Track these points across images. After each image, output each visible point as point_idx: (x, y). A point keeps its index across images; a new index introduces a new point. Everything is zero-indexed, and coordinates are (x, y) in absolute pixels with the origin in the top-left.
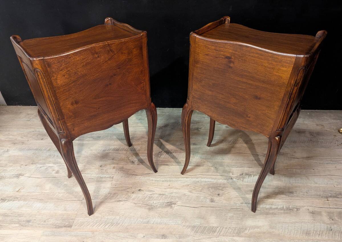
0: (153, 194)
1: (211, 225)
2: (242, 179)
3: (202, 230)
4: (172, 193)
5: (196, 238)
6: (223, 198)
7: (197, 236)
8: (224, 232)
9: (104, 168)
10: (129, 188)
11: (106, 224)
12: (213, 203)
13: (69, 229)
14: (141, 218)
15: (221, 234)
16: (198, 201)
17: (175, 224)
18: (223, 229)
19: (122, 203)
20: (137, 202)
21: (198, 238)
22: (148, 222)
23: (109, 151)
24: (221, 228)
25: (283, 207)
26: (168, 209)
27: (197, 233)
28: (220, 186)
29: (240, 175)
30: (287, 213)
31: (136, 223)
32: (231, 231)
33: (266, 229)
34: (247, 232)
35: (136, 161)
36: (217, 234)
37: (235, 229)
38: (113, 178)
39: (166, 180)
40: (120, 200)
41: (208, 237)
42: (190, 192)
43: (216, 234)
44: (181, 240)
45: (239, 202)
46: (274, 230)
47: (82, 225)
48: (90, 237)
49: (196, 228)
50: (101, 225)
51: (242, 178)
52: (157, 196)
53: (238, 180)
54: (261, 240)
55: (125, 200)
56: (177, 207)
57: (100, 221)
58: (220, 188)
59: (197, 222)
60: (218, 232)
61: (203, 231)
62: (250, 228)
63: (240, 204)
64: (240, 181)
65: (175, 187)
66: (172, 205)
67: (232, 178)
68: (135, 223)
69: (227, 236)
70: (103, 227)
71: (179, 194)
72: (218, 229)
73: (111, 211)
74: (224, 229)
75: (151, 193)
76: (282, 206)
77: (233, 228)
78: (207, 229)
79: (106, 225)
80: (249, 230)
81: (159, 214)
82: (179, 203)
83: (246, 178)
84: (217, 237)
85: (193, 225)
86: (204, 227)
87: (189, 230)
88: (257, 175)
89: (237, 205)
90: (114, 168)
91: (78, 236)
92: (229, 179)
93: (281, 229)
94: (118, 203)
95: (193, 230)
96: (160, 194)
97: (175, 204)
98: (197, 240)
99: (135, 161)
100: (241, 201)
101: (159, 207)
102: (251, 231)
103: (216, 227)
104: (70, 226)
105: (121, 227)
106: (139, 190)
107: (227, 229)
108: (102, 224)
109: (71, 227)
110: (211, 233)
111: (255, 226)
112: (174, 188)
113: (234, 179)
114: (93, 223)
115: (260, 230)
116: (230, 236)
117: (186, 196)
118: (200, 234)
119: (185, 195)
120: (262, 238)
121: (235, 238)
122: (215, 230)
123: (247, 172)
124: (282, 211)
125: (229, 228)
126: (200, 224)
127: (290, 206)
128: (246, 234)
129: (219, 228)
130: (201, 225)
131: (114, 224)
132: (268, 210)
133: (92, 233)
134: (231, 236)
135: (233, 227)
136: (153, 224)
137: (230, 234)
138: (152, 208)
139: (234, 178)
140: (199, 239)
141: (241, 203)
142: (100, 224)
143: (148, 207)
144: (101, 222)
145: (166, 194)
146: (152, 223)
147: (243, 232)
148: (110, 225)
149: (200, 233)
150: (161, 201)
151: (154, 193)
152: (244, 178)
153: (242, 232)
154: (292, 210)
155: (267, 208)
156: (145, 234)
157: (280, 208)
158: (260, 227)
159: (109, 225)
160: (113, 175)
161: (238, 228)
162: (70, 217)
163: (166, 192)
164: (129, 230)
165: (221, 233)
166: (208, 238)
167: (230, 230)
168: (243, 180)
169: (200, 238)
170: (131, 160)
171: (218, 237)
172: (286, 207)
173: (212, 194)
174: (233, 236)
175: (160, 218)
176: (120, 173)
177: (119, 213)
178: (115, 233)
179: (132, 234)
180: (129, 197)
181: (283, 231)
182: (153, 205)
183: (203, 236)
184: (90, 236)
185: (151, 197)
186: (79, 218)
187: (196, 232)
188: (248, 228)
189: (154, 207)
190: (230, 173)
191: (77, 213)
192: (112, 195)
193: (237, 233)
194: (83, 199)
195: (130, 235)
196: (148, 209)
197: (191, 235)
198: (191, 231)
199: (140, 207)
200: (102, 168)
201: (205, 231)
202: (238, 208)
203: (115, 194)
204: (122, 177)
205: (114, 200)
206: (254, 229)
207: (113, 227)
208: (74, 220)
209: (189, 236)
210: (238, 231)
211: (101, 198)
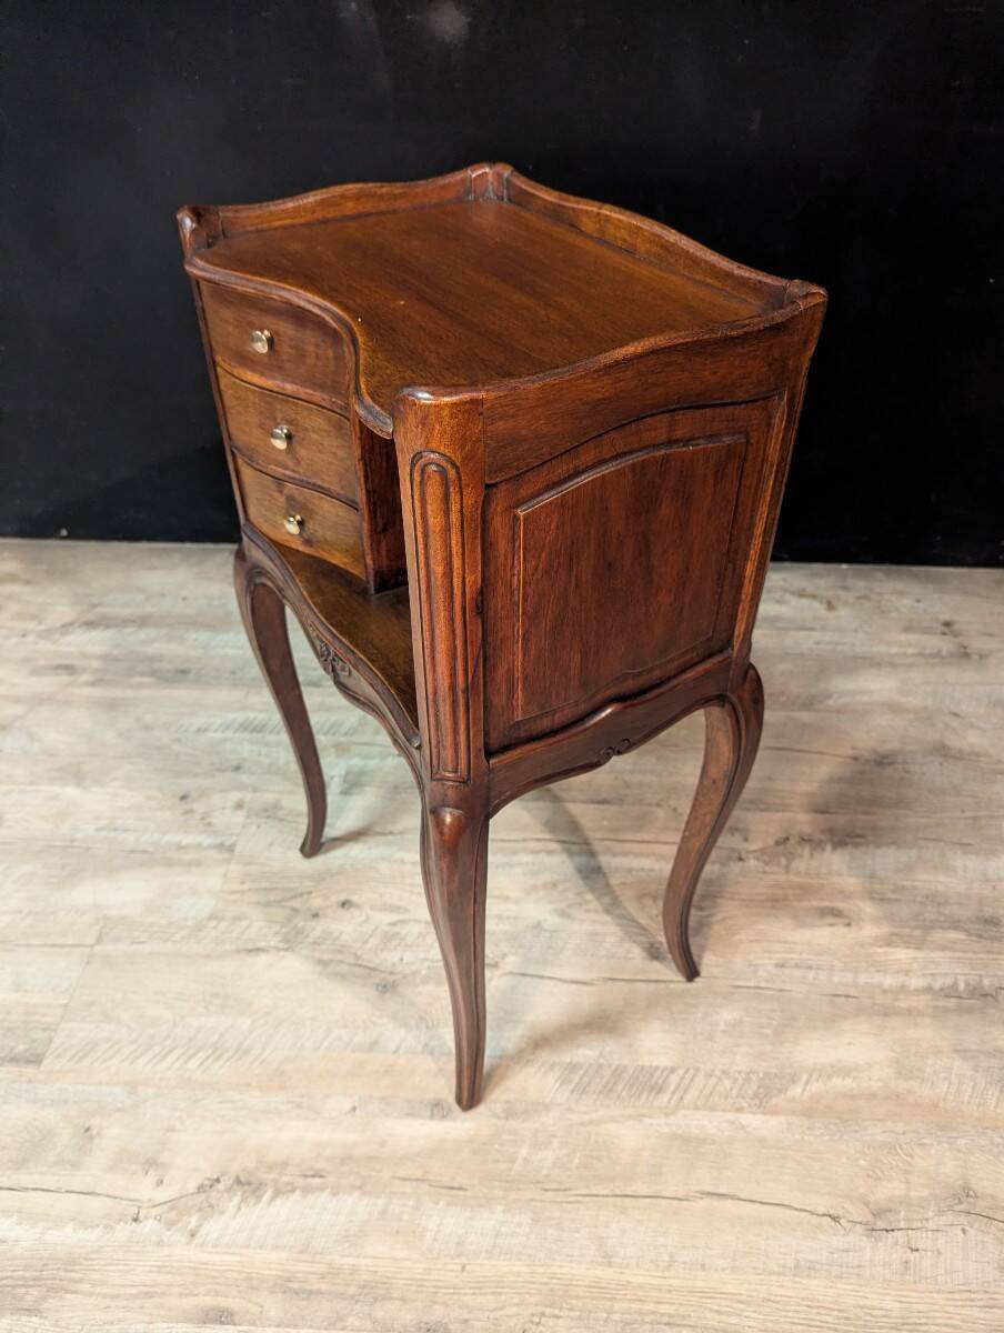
0: (402, 921)
1: (646, 1061)
2: (783, 861)
3: (605, 1080)
5: (575, 1118)
7: (584, 1108)
8: (701, 1092)
9: (195, 806)
10: (301, 895)
11: (191, 1051)
12: (656, 964)
13: (29, 1071)
14: (345, 1026)
15: (685, 1102)
16: (592, 955)
18: (694, 1076)
19: (263, 958)
20: (330, 956)
21: (586, 1118)
22: (374, 1046)
23: (223, 732)
24: (686, 1072)
25: (955, 985)
27: (584, 1097)
29: (776, 842)
30: (970, 1010)
31: (322, 1047)
32: (731, 1089)
33: (879, 1080)
34: (796, 1091)
36: (669, 1100)
37: (748, 1080)
38: (231, 849)
40: (261, 944)
41: (631, 1111)
42: (563, 914)
43: (664, 1098)
44: (513, 1123)
45: (770, 959)
46: (914, 1085)
47: (86, 1055)
48: (119, 1110)
49: (581, 1072)
50: (168, 1053)
51: (784, 855)
52: (417, 928)
53: (767, 863)
54: (857, 1128)
55: (281, 945)
56: (506, 978)
57: (167, 1037)
59: (585, 1048)
60: (674, 1091)
61: (609, 1086)
62: (811, 1076)
63: (771, 968)
64: (776, 869)
67: (743, 857)
68: (319, 1047)
69: (712, 1109)
70: (177, 1065)
71: (512, 921)
72: (674, 1079)
73: (216, 995)
74: (700, 1079)
75: (393, 918)
76: (949, 981)
77: (740, 1072)
79: (191, 1057)
80: (807, 1083)
81: (425, 1011)
82: (512, 962)
83: (801, 856)
84: (667, 1115)
85: (568, 1060)
86: (613, 1068)
87: (551, 1080)
88: (846, 845)
89: (761, 973)
90: (239, 806)
91: (66, 1101)
92: (730, 858)
93: (945, 1078)
94: (250, 959)
95: (565, 1081)
97: (494, 965)
98: (582, 1124)
99: (332, 778)
100: (779, 956)
102: (817, 1086)
103: (665, 1069)
104: (35, 1060)
105: (257, 1064)
106: (343, 904)
107: (714, 1080)
108: (172, 1050)
109: (40, 1061)
110: (645, 1095)
111: (833, 1067)
113: (752, 863)
114: (134, 1047)
115: (854, 1085)
116: (723, 1110)
117: (545, 930)
118: (595, 1101)
119: (538, 927)
120: (863, 1120)
121: (745, 1119)
122: (661, 1081)
123: (805, 829)
124: (951, 1003)
125: (724, 1072)
127: (986, 982)
128: (793, 1100)
129: (681, 1072)
130: (602, 1061)
131: (227, 1051)
132: (889, 995)
133: (129, 1092)
134: (729, 1111)
135: (740, 1068)
136: (395, 1052)
137: (726, 1098)
138: (394, 981)
139: (751, 856)
140: (591, 1123)
141: (777, 966)
142: (167, 1050)
143: (377, 978)
144: (168, 1042)
146: (393, 1048)
147: (780, 1091)
148: (208, 1058)
149: (594, 1097)
151: (405, 916)
152: (791, 856)
153: (775, 1092)
154: (992, 996)
155: (886, 987)
156: (357, 1097)
157: (941, 989)
158: (855, 1069)
159: (202, 1055)
160: (234, 838)
161: (761, 1075)
162: (35, 1017)
164: (290, 1077)
165: (688, 1097)
166: (630, 1117)
167: (727, 1083)
168: (787, 867)
169: (594, 1116)
171: (674, 1112)
172: (967, 985)
173: (654, 925)
174: (740, 1110)
175: (427, 1027)
176: (263, 828)
177: (250, 1004)
178: (228, 1093)
179: (303, 1096)
180: (299, 932)
181: (953, 1088)
182: (399, 968)
183: (608, 1106)
184: (120, 1105)
185: (395, 935)
186: (75, 1024)
187: (582, 1090)
188: (805, 1077)
189: (405, 977)
190: (733, 834)
191: (65, 1002)
192: (224, 925)
193: (756, 1096)
194: (99, 940)
195: (292, 1102)
196: (378, 985)
197: (558, 1105)
198: (558, 1085)
199: (343, 976)
200: (188, 807)
201: (620, 1087)
202: (763, 985)
203: (236, 919)
204: (271, 845)
205: (234, 947)
206: (829, 1077)
207: (221, 1062)
208: (55, 1030)
209: (547, 1107)
210: (759, 1087)
211: (177, 937)
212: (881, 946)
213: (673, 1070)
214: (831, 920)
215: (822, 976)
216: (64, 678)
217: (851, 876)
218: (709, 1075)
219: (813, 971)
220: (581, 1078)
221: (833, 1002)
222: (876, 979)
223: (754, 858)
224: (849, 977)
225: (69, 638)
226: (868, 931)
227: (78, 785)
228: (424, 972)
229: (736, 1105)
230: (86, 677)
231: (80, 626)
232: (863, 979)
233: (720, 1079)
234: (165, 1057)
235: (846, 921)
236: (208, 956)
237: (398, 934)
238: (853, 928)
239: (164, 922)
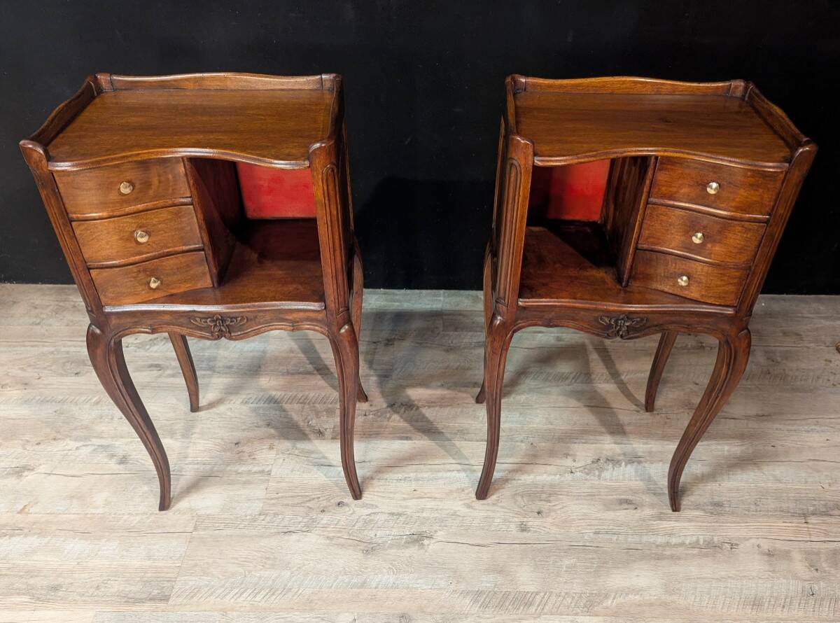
0: (374, 513)
1: (521, 588)
2: (597, 473)
4: (423, 510)
6: (550, 520)
7: (488, 616)
8: (554, 605)
9: (246, 448)
10: (313, 499)
11: (257, 591)
12: (525, 534)
14: (346, 573)
15: (545, 611)
16: (488, 529)
17: (431, 589)
18: (550, 597)
19: (295, 535)
20: (333, 534)
22: (363, 585)
23: (256, 403)
24: (545, 595)
25: (698, 541)
26: (413, 551)
27: (486, 609)
28: (542, 492)
29: (593, 462)
30: (707, 555)
31: (334, 586)
32: (571, 603)
33: (655, 595)
34: (608, 603)
35: (328, 430)
36: (537, 609)
37: (580, 597)
38: (269, 473)
39: (406, 478)
40: (292, 529)
41: (514, 617)
42: (469, 506)
43: (532, 609)
45: (591, 528)
46: (675, 598)
47: (195, 595)
49: (484, 596)
50: (243, 592)
51: (597, 469)
52: (383, 517)
53: (587, 474)
55: (304, 529)
56: (436, 544)
57: (242, 583)
58: (544, 496)
59: (486, 582)
60: (539, 606)
61: (501, 603)
62: (617, 593)
63: (591, 534)
64: (592, 478)
65: (428, 495)
66: (423, 540)
67: (573, 471)
68: (331, 587)
69: (561, 614)
70: (249, 599)
71: (439, 511)
72: (538, 598)
73: (268, 558)
74: (553, 598)
75: (370, 511)
76: (694, 538)
77: (576, 593)
78: (511, 598)
79: (257, 594)
80: (614, 599)
81: (392, 564)
82: (441, 535)
83: (607, 470)
84: (535, 618)
85: (477, 590)
86: (503, 593)
87: (467, 601)
88: (633, 462)
89: (586, 538)
90: (272, 448)
92: (565, 473)
94: (286, 537)
95: (476, 601)
96: (393, 514)
97: (431, 537)
99: (326, 429)
100: (596, 527)
101: (391, 547)
102: (619, 600)
103: (533, 593)
104: (165, 599)
106: (339, 504)
107: (561, 598)
108: (246, 590)
109: (168, 600)
110: (522, 608)
111: (629, 588)
112: (428, 498)
113: (578, 474)
114: (222, 589)
115: (641, 599)
116: (567, 615)
117: (459, 515)
118: (494, 612)
119: (455, 514)
121: (580, 619)
122: (530, 600)
123: (610, 454)
124: (696, 552)
125: (566, 593)
126: (495, 587)
127: (715, 539)
128: (607, 608)
129: (542, 594)
130: (496, 589)
131: (277, 590)
132: (660, 548)
133: (222, 615)
134: (571, 614)
135: (575, 591)
136: (376, 588)
137: (568, 608)
138: (372, 548)
139: (577, 470)
141: (595, 533)
142: (242, 590)
143: (362, 546)
144: (243, 586)
145: (409, 511)
146: (374, 586)
147: (599, 603)
148: (267, 594)
150: (395, 532)
151: (377, 510)
152: (601, 470)
153: (596, 603)
154: (719, 546)
155: (658, 543)
156: (356, 614)
157: (689, 543)
158: (641, 590)
159: (263, 593)
160: (270, 467)
161: (588, 594)
162: (162, 575)
163: (406, 507)
164: (316, 604)
165: (547, 607)
166: (514, 619)
167: (569, 600)
168: (599, 476)
170: (315, 427)
171: (539, 616)
172: (704, 540)
173: (523, 512)
174: (577, 614)
175: (394, 573)
176: (287, 459)
177: (289, 563)
178: (280, 613)
179: (324, 614)
180: (314, 520)
182: (374, 540)
183: (501, 614)
185: (371, 521)
186: (186, 577)
187: (485, 606)
188: (613, 594)
189: (379, 545)
190: (567, 458)
191: (180, 565)
192: (268, 518)
193: (585, 606)
194: (195, 529)
195: (319, 617)
196: (363, 551)
197: (473, 615)
198: (471, 603)
199: (342, 546)
200: (240, 449)
201: (507, 604)
202: (588, 544)
203: (276, 514)
204: (292, 471)
205: (275, 530)
206: (627, 594)
207: (274, 597)
208: (175, 581)
209: (466, 616)
210: (587, 601)
211: (241, 526)
212: (655, 521)
213: (537, 594)
214: (626, 506)
215: (621, 538)
216: (155, 373)
217: (636, 480)
218: (558, 595)
219: (616, 536)
220: (485, 600)
221: (627, 552)
222: (652, 539)
223: (580, 471)
224: (637, 539)
225: (155, 348)
226: (648, 512)
227: (172, 438)
228: (389, 542)
229: (574, 612)
230: (169, 372)
231: (162, 340)
232: (645, 539)
233: (564, 598)
234: (241, 594)
235: (634, 507)
236: (261, 537)
237: (373, 520)
238: (639, 511)
239: (232, 517)
